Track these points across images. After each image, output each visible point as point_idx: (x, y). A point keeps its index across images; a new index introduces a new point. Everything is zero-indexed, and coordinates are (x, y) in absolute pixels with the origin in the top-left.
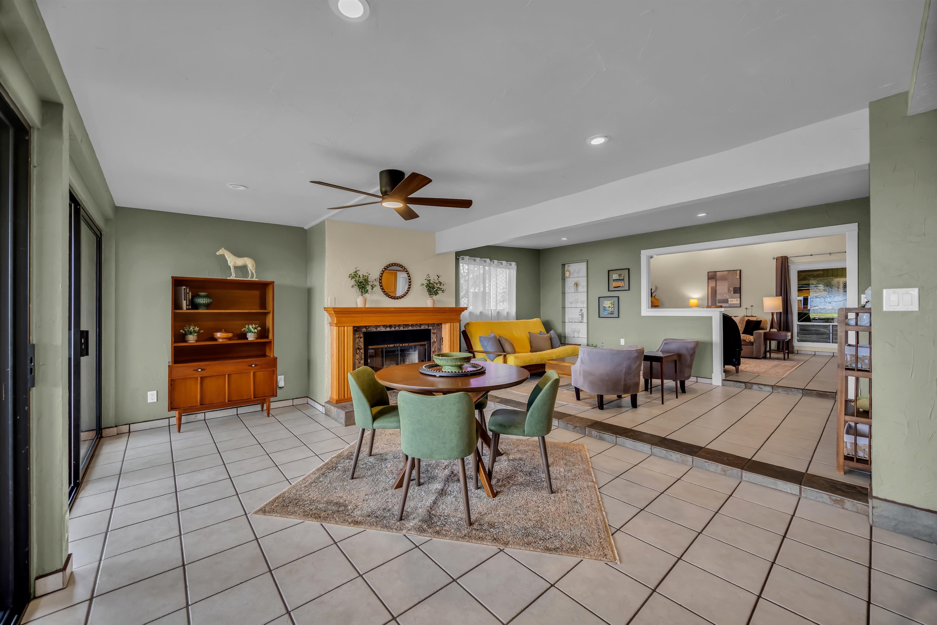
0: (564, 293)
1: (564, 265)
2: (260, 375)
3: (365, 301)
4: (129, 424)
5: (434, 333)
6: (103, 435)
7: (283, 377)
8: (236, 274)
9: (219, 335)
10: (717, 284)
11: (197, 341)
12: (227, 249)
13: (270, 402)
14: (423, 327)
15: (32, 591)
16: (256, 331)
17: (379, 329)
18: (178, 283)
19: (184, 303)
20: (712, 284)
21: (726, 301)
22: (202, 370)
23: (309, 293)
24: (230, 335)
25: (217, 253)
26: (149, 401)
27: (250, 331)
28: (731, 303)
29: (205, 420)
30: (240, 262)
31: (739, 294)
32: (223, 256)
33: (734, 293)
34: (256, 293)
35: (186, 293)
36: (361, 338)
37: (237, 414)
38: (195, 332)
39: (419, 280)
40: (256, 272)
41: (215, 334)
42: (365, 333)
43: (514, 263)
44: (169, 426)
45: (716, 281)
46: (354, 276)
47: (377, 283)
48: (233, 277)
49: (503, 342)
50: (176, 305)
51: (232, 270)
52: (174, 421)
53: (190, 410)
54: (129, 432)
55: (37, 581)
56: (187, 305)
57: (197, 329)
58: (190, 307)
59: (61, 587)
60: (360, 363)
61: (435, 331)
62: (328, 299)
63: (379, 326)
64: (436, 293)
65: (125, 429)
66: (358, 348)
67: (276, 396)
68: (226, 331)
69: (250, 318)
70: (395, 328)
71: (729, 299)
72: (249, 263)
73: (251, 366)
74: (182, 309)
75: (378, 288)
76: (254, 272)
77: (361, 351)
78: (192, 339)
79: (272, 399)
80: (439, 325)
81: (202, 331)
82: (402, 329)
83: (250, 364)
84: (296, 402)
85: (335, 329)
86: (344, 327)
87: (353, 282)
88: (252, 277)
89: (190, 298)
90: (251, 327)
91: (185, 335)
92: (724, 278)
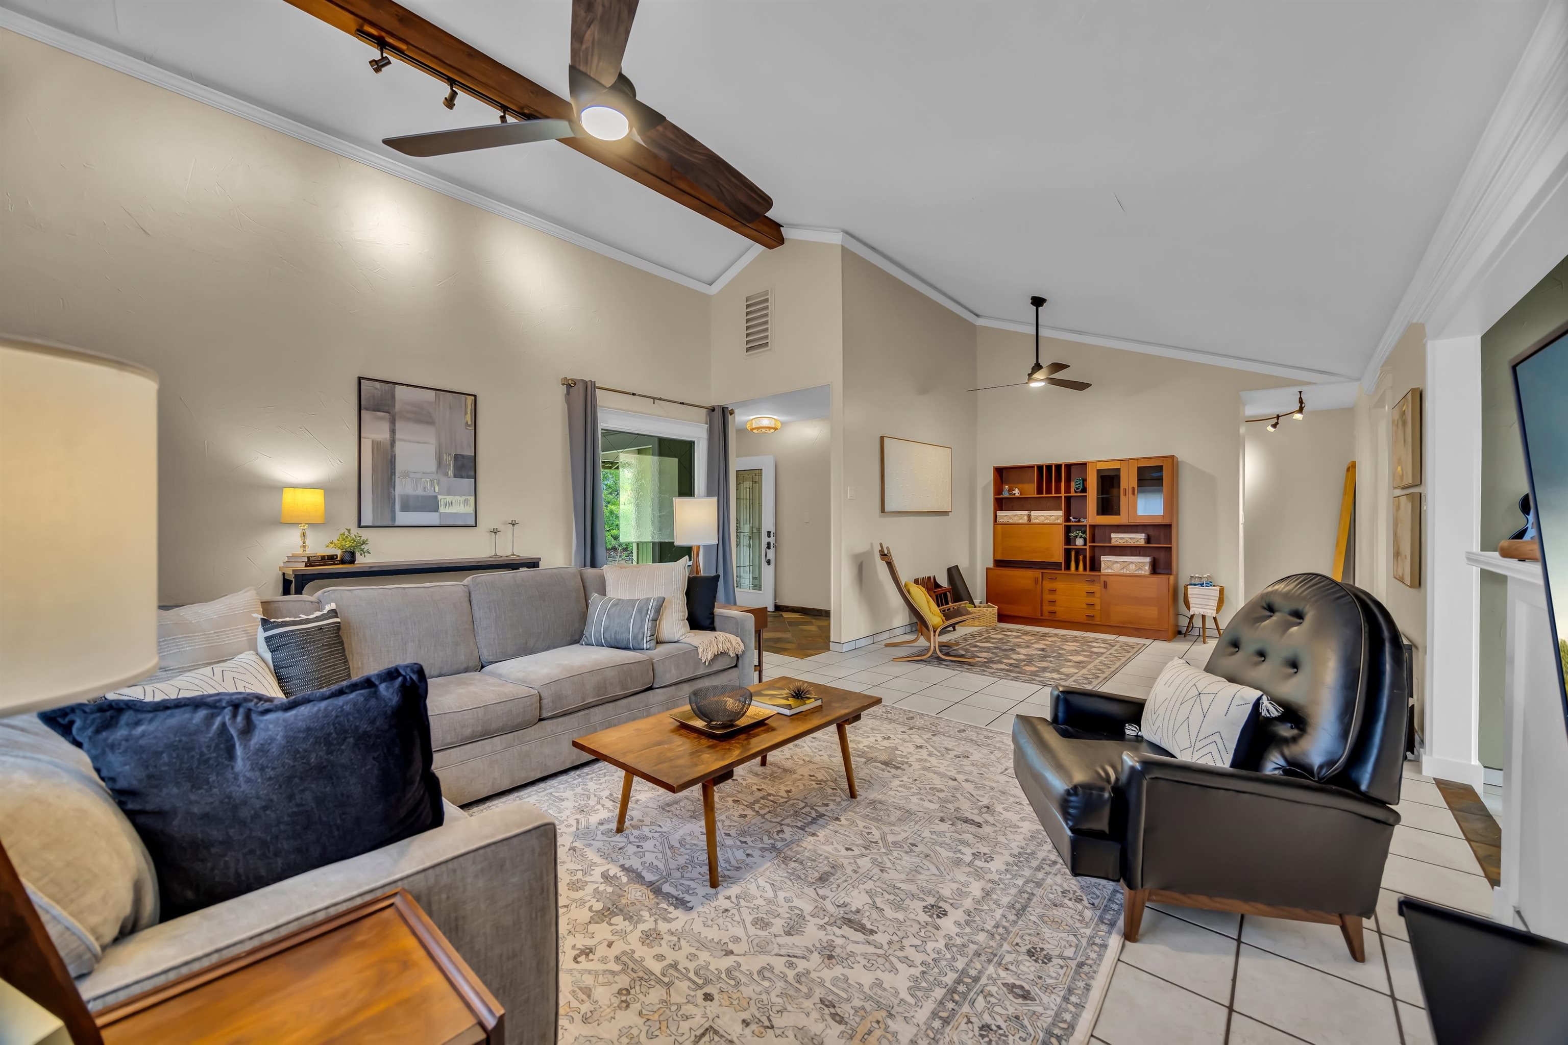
10: (398, 436)
20: (376, 430)
21: (431, 504)
28: (447, 510)
31: (473, 480)
33: (455, 476)
45: (393, 422)
71: (440, 497)
92: (422, 417)
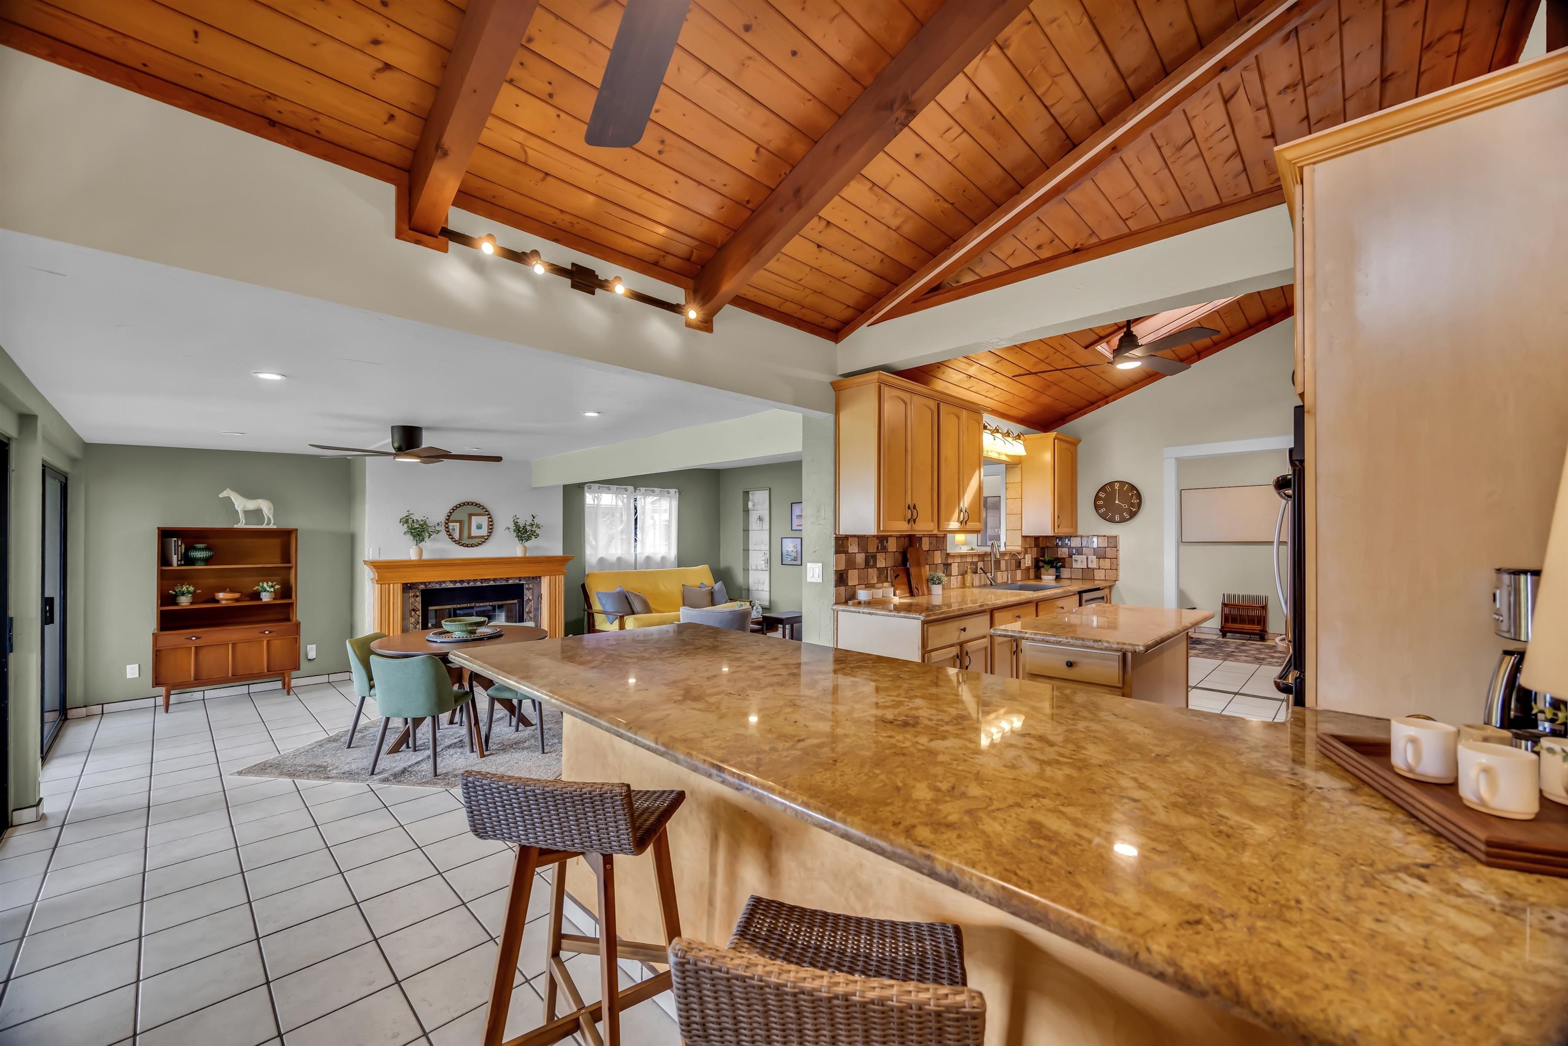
0: (746, 531)
1: (746, 493)
2: (277, 644)
3: (421, 552)
4: (103, 704)
5: (529, 589)
6: (69, 717)
7: (314, 646)
8: (246, 520)
9: (221, 595)
11: (192, 603)
12: (233, 489)
13: (290, 679)
14: (511, 582)
15: (10, 820)
16: (272, 590)
17: (444, 586)
18: (165, 534)
19: (175, 558)
22: (197, 638)
23: (351, 541)
24: (237, 595)
25: (220, 496)
26: (129, 676)
27: (265, 591)
29: (204, 700)
30: (251, 505)
32: (229, 498)
34: (277, 542)
35: (177, 546)
36: (417, 596)
37: (249, 693)
38: (189, 592)
39: (503, 522)
40: (274, 517)
41: (217, 594)
42: (423, 591)
43: (674, 490)
44: (155, 706)
46: (406, 520)
47: (443, 528)
48: (242, 524)
49: (632, 599)
50: (164, 559)
51: (241, 515)
52: (160, 701)
53: (183, 686)
54: (103, 713)
55: (14, 813)
56: (178, 560)
57: (191, 589)
58: (183, 562)
59: (35, 819)
60: (415, 628)
61: (531, 586)
62: (369, 550)
63: (444, 582)
64: (529, 538)
65: (97, 709)
66: (413, 610)
67: (299, 669)
68: (232, 591)
69: (266, 574)
70: (468, 583)
72: (265, 506)
73: (264, 633)
74: (171, 565)
75: (443, 534)
76: (271, 517)
77: (418, 613)
78: (185, 601)
79: (294, 673)
80: (537, 579)
81: (198, 591)
82: (479, 584)
83: (262, 630)
84: (333, 678)
85: (377, 587)
86: (389, 584)
87: (405, 528)
88: (268, 524)
89: (183, 551)
90: (265, 585)
91: (176, 596)
